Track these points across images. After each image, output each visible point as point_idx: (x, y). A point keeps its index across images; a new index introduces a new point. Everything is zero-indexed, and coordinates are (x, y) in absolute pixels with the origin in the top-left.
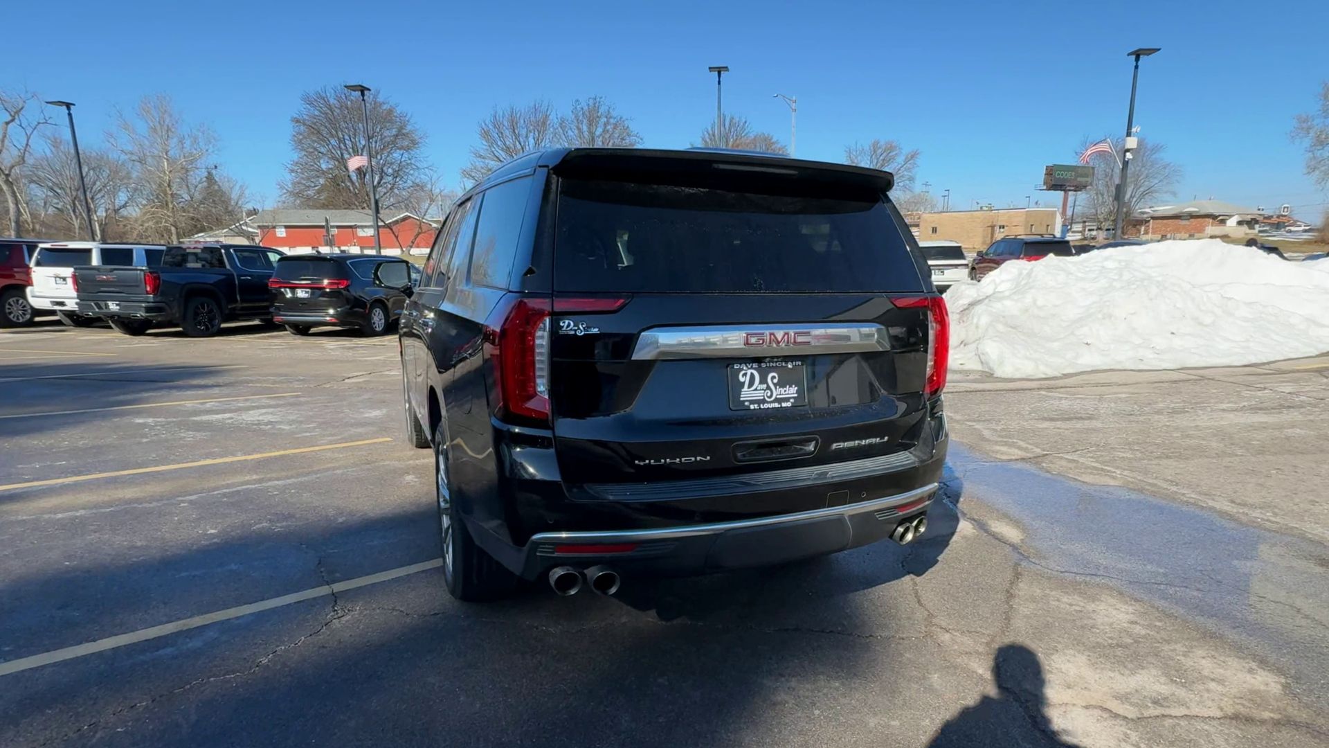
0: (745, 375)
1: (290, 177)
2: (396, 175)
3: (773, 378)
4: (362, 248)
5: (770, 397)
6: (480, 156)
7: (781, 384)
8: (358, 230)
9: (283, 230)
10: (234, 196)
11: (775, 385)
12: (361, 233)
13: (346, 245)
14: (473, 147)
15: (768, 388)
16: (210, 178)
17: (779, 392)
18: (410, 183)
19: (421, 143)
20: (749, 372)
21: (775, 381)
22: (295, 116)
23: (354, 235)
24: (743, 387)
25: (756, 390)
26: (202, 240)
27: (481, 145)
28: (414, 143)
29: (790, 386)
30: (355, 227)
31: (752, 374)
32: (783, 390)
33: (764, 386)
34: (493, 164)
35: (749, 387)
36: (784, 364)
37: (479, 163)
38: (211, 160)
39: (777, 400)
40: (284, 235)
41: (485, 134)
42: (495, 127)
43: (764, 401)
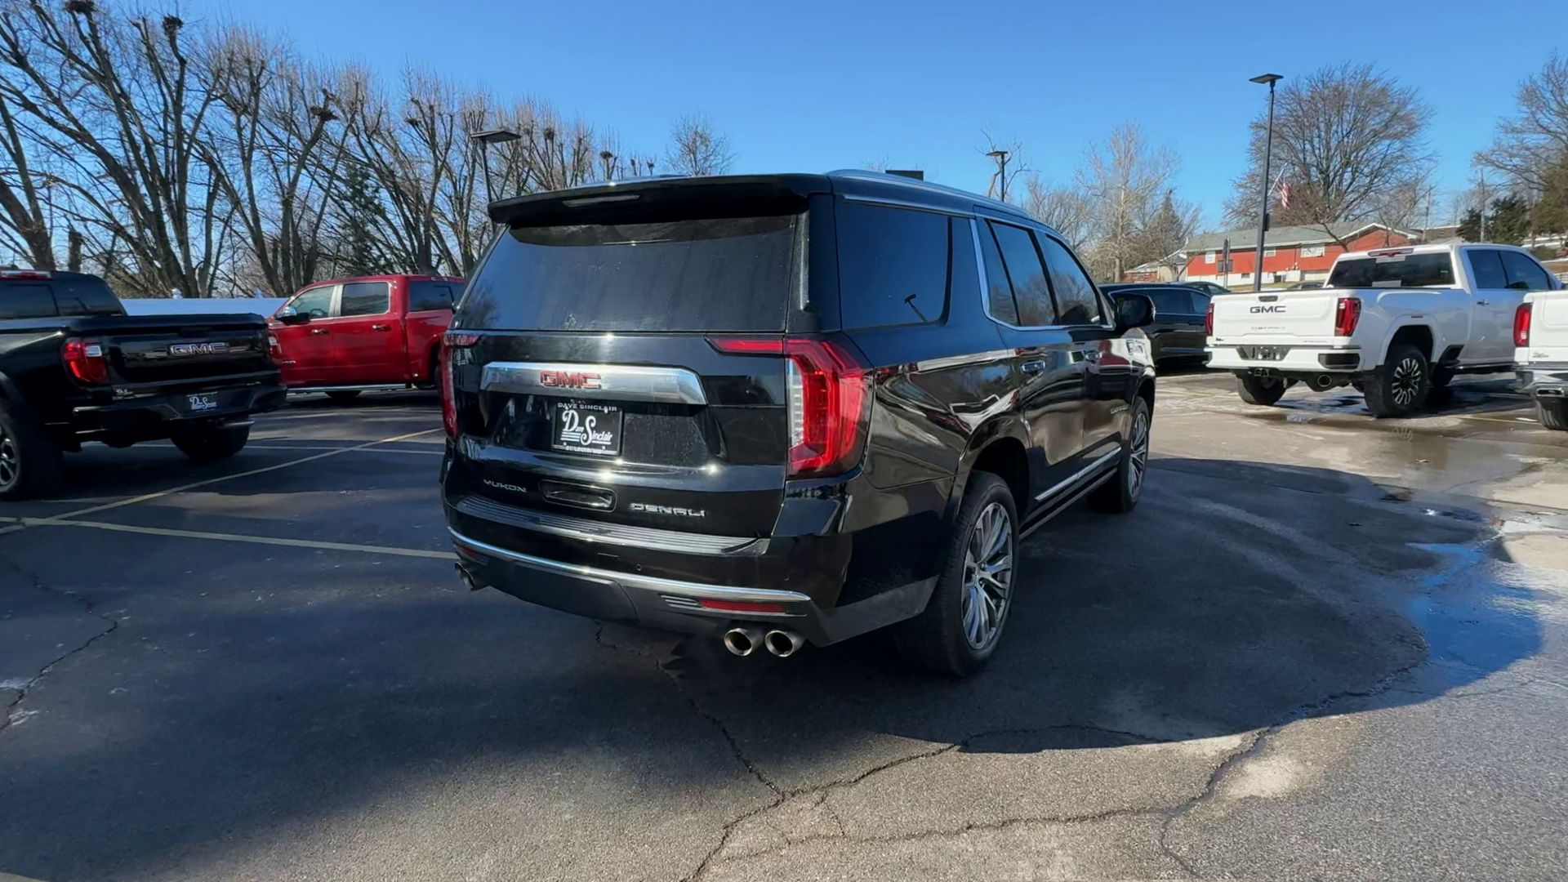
0: (567, 415)
1: (1239, 195)
2: (1375, 174)
3: (591, 421)
4: (1303, 273)
5: (586, 441)
6: (1514, 130)
7: (597, 429)
8: (1303, 250)
9: (1214, 255)
10: (1186, 221)
11: (592, 429)
12: (1305, 254)
13: (1283, 269)
14: (1505, 119)
15: (585, 431)
16: (1167, 206)
17: (594, 437)
18: (1394, 182)
19: (1422, 124)
20: (571, 412)
21: (593, 425)
22: (1255, 121)
23: (1296, 257)
24: (564, 427)
25: (574, 431)
26: (1142, 271)
27: (1517, 113)
28: (1412, 127)
29: (606, 433)
30: (1300, 246)
31: (573, 415)
32: (598, 436)
33: (582, 429)
34: (1535, 139)
35: (570, 428)
36: (600, 408)
37: (1510, 140)
38: (1167, 184)
39: (591, 446)
40: (1213, 261)
41: (1530, 96)
42: (1549, 80)
43: (578, 444)
